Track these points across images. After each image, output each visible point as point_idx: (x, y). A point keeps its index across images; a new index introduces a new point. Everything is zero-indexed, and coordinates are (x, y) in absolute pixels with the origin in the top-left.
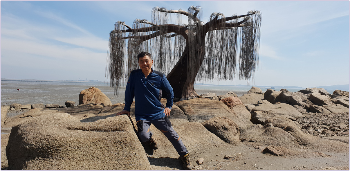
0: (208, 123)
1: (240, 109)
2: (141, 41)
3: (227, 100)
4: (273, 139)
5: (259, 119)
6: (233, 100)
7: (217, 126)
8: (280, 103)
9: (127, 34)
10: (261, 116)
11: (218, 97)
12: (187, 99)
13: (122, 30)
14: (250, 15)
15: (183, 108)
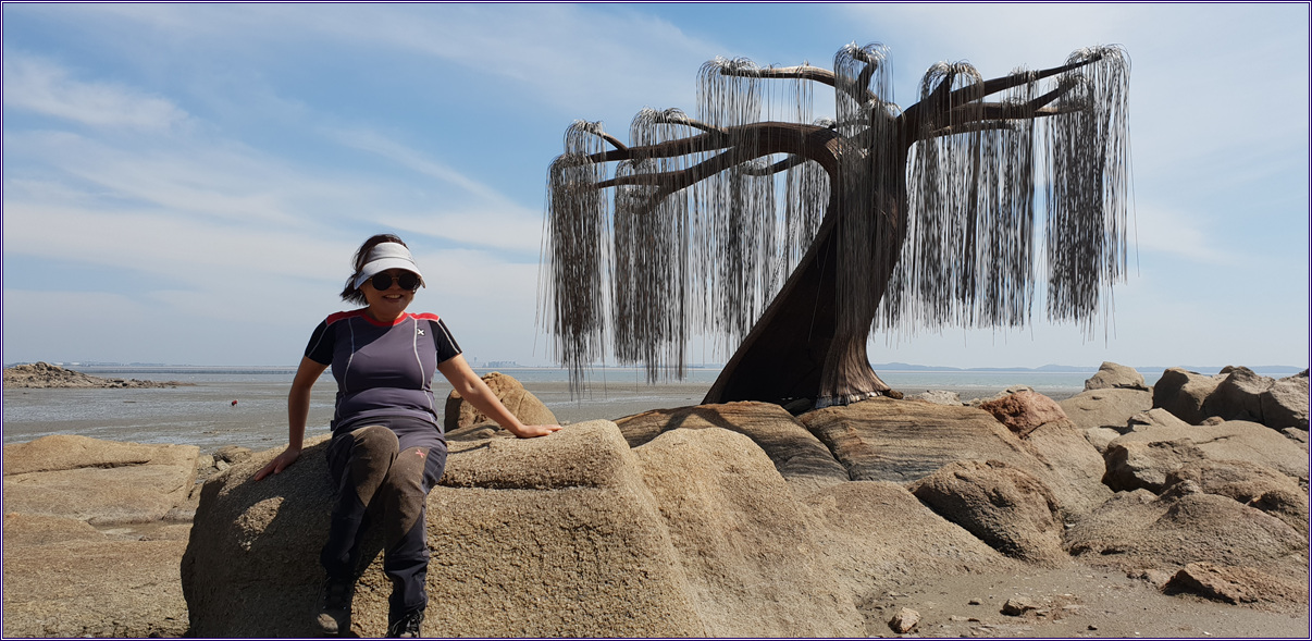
0: (932, 484)
1: (1061, 438)
2: (663, 194)
3: (1005, 406)
4: (1208, 540)
5: (1138, 475)
6: (1028, 404)
7: (968, 492)
8: (1221, 419)
9: (610, 169)
10: (1149, 462)
12: (844, 403)
13: (593, 153)
14: (1080, 65)
15: (829, 437)
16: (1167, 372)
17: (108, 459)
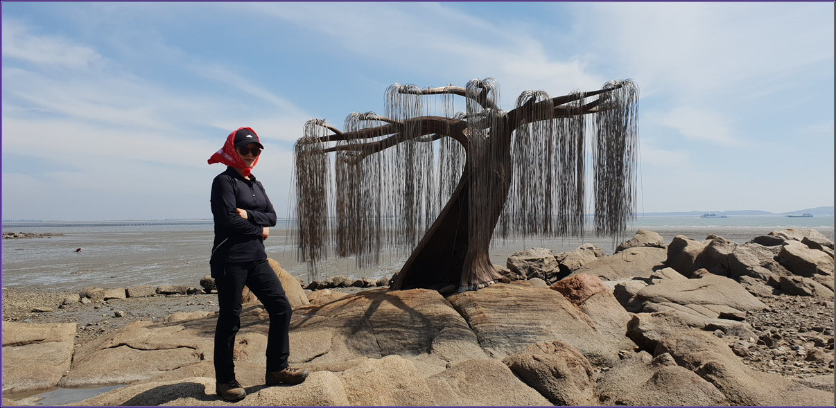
0: (520, 363)
1: (604, 303)
2: (363, 156)
3: (571, 283)
4: (672, 398)
5: (645, 335)
6: (585, 282)
7: (540, 369)
8: (706, 271)
9: (333, 144)
10: (651, 326)
11: (556, 257)
12: (475, 290)
13: (322, 136)
14: (609, 90)
15: (466, 313)
16: (675, 238)
17: (19, 339)
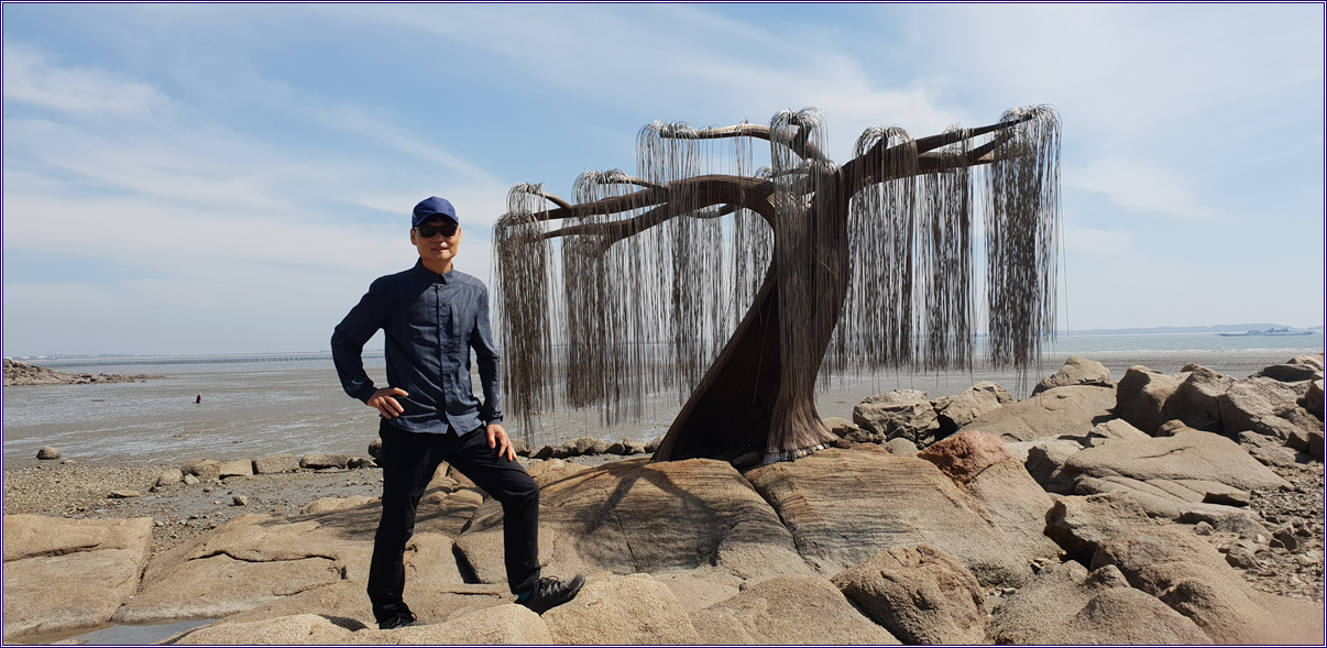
0: (859, 583)
1: (1008, 480)
2: (606, 245)
3: (953, 447)
5: (1075, 532)
6: (975, 445)
7: (894, 593)
8: (1182, 424)
10: (1086, 519)
11: (933, 404)
12: (791, 459)
13: (536, 211)
14: (1011, 124)
15: (775, 498)
16: (1129, 371)
17: (57, 545)
